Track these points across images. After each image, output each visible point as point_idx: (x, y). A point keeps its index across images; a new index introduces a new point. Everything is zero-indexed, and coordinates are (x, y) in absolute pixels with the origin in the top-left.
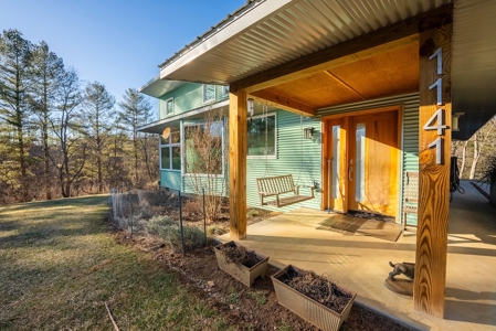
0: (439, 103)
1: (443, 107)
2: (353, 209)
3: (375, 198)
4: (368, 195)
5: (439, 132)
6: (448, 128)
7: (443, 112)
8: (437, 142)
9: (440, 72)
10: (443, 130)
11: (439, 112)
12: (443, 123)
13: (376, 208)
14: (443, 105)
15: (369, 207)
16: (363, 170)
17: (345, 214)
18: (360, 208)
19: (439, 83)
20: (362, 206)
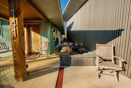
0: (14, 17)
1: (15, 19)
2: (31, 52)
3: (36, 48)
4: (34, 48)
5: (15, 27)
6: (17, 25)
7: (15, 20)
8: (14, 30)
9: (13, 7)
10: (16, 26)
11: (14, 20)
12: (16, 24)
13: (36, 51)
14: (15, 18)
15: (35, 51)
16: (32, 41)
17: (28, 54)
18: (32, 52)
19: (13, 10)
20: (33, 51)
